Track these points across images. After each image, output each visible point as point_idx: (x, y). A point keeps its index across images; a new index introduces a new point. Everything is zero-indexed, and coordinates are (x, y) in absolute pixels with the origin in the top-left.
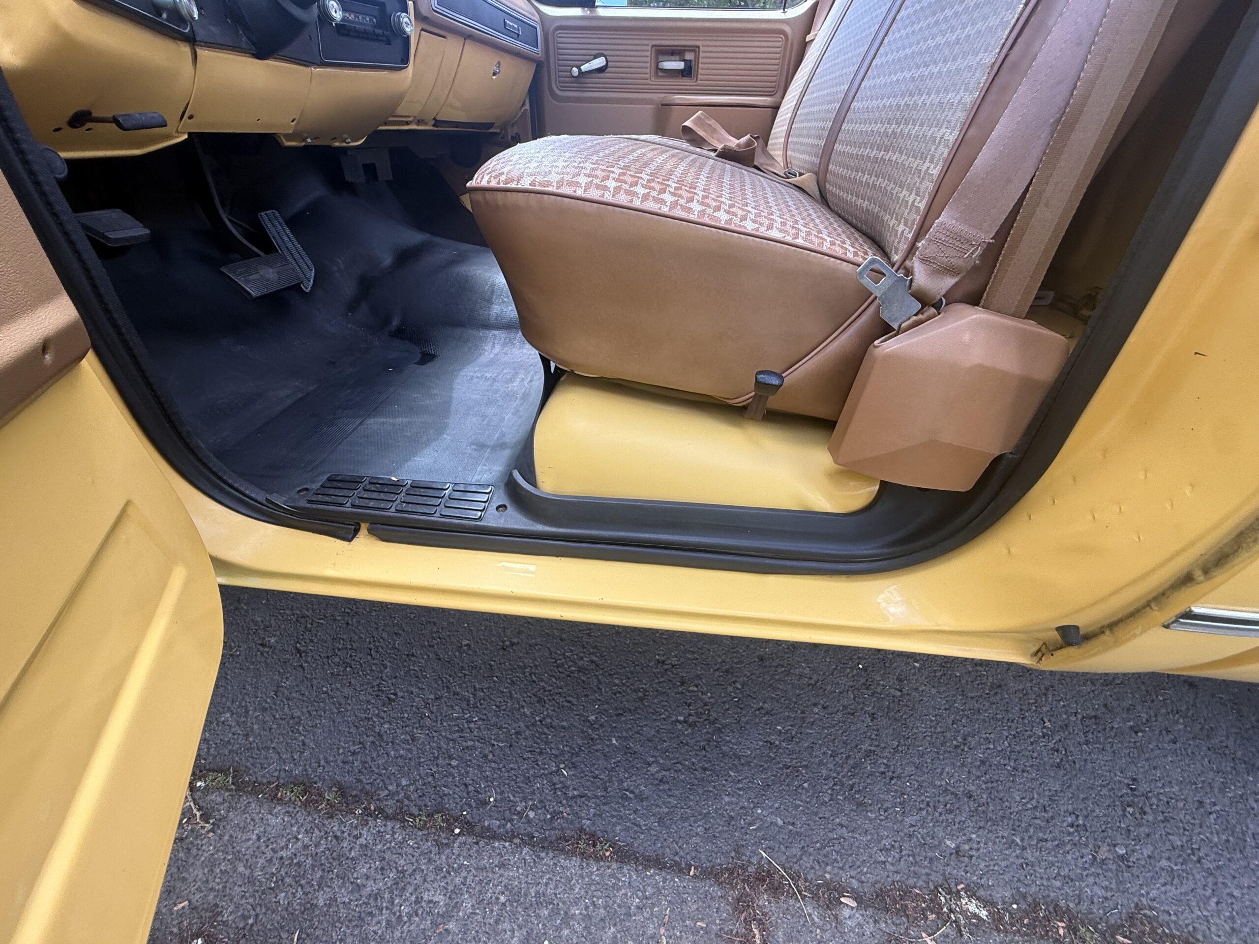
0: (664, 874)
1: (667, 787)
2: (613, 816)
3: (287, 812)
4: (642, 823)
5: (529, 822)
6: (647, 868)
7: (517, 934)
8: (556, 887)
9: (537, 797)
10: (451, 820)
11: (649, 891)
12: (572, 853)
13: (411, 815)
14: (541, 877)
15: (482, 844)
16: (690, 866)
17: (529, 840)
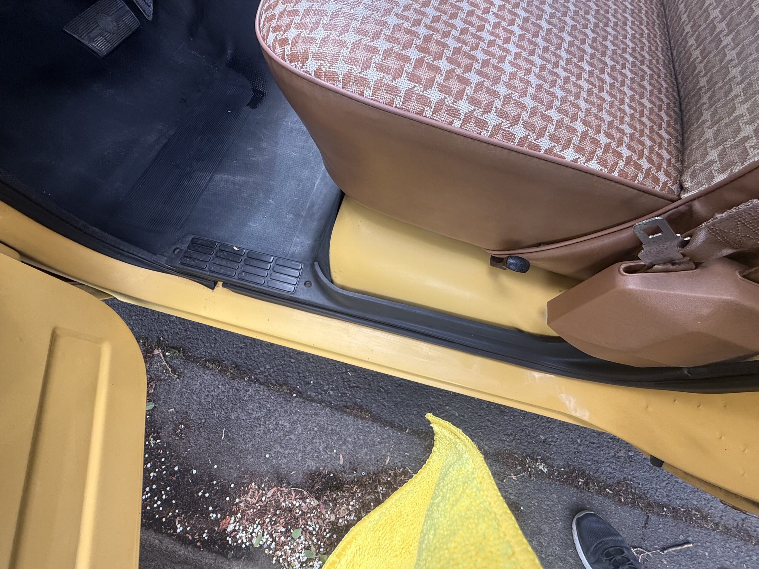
0: (393, 430)
1: (402, 388)
2: (372, 399)
3: (212, 374)
4: (386, 404)
5: (330, 395)
6: (385, 426)
7: (322, 445)
8: (341, 428)
9: (335, 384)
10: (293, 390)
11: (385, 436)
12: (350, 414)
13: (272, 384)
14: (334, 423)
15: (306, 403)
16: (407, 428)
17: (329, 405)
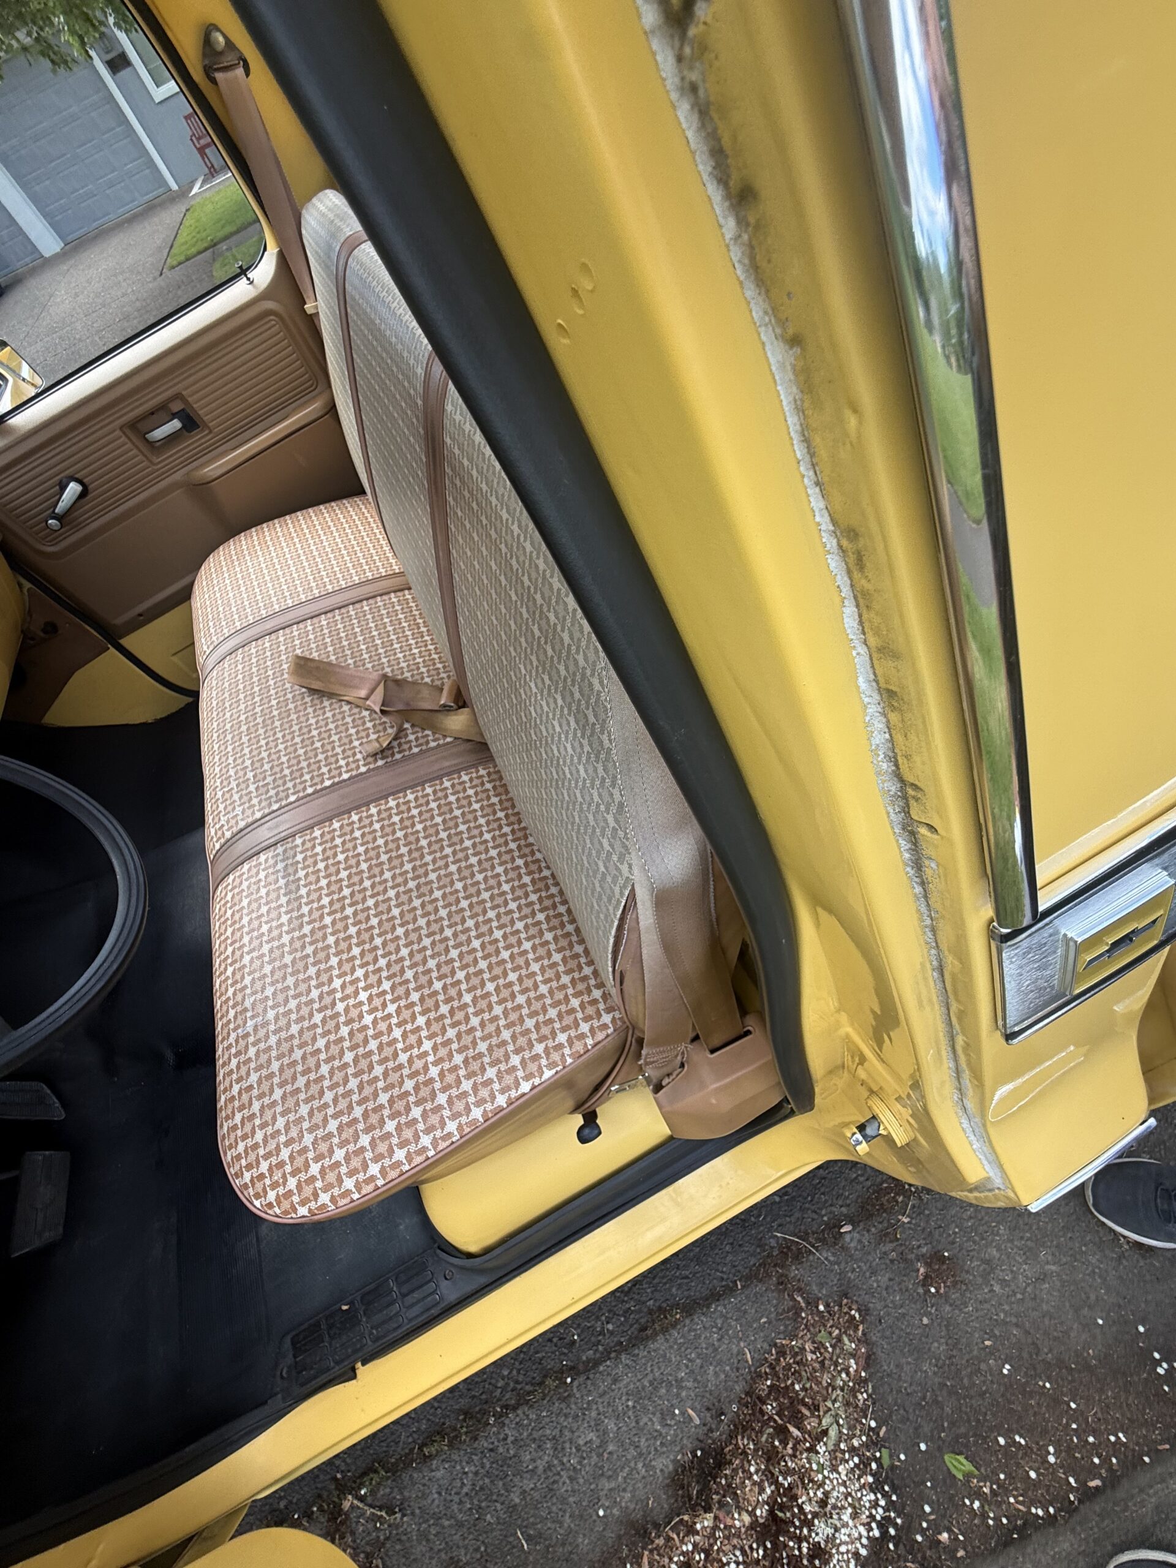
0: (721, 1302)
2: (665, 1284)
3: (443, 1461)
4: (687, 1273)
5: (611, 1333)
6: (708, 1307)
7: (655, 1419)
10: (560, 1374)
11: (719, 1322)
12: (655, 1335)
13: (529, 1393)
15: (591, 1376)
16: (735, 1282)
17: (621, 1348)
